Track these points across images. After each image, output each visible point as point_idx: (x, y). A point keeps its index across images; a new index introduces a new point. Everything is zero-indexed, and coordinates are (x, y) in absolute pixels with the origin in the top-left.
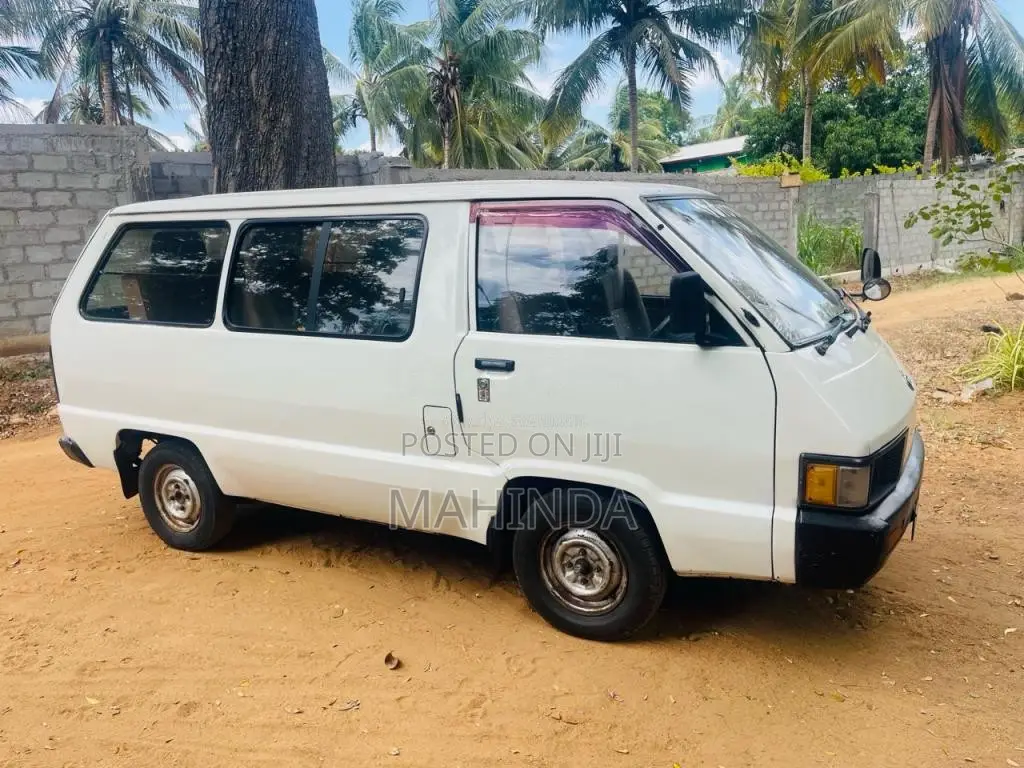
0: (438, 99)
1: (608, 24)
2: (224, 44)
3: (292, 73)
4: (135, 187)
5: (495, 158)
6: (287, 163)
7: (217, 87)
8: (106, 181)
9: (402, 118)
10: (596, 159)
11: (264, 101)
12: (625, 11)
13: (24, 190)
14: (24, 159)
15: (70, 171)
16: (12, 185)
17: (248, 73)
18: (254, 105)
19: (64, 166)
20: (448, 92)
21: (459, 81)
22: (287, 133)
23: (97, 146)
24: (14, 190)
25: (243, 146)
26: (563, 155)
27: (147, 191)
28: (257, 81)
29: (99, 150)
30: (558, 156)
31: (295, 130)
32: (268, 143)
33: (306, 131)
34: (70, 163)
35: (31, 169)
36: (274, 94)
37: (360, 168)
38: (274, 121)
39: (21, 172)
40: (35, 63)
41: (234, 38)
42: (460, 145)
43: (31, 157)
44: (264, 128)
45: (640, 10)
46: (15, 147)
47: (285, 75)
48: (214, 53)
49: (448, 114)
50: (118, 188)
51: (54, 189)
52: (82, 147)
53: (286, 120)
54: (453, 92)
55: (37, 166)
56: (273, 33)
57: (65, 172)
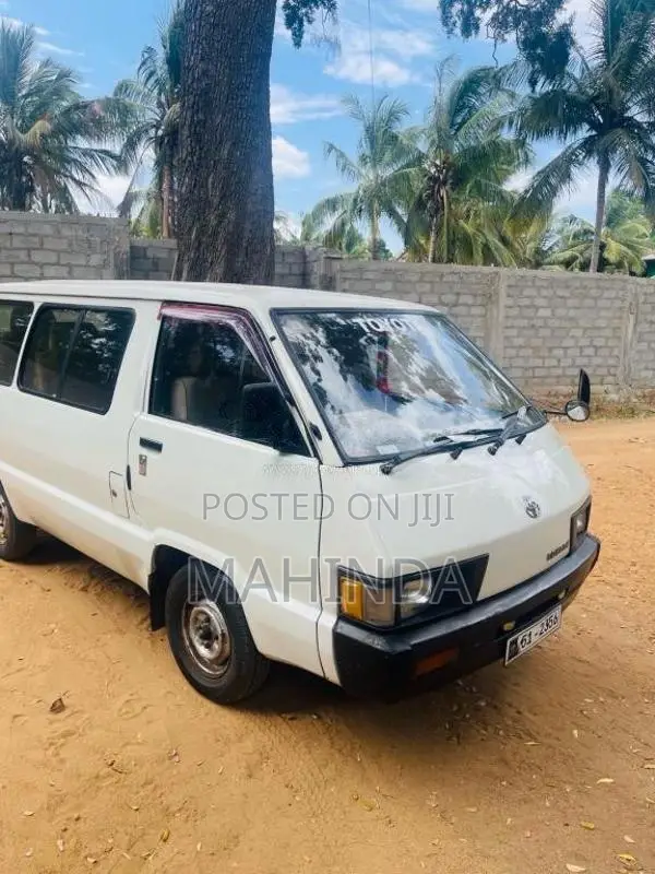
0: (430, 197)
1: (584, 132)
2: (192, 154)
3: (240, 179)
4: (116, 266)
5: (480, 249)
6: (228, 252)
7: (184, 188)
8: (95, 260)
9: (400, 211)
10: (581, 254)
11: (216, 201)
12: (602, 121)
13: (36, 264)
14: (36, 240)
15: (70, 252)
16: (26, 259)
17: (207, 179)
18: (208, 203)
19: (65, 246)
20: (439, 191)
21: (450, 181)
22: (231, 227)
23: (91, 232)
24: (27, 263)
25: (197, 237)
26: (551, 248)
27: (125, 268)
28: (213, 184)
29: (92, 236)
30: (545, 249)
31: (238, 225)
32: (215, 234)
33: (248, 226)
34: (70, 245)
35: (41, 248)
36: (225, 195)
37: (305, 257)
38: (222, 216)
39: (34, 249)
40: (115, 163)
41: (201, 149)
42: (445, 238)
43: (42, 238)
44: (214, 222)
45: (615, 120)
46: (31, 231)
47: (234, 180)
48: (184, 161)
49: (438, 209)
50: (104, 265)
51: (58, 264)
52: (80, 233)
53: (231, 216)
54: (443, 192)
55: (46, 246)
56: (228, 146)
57: (65, 251)
